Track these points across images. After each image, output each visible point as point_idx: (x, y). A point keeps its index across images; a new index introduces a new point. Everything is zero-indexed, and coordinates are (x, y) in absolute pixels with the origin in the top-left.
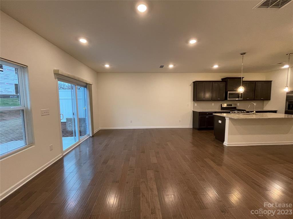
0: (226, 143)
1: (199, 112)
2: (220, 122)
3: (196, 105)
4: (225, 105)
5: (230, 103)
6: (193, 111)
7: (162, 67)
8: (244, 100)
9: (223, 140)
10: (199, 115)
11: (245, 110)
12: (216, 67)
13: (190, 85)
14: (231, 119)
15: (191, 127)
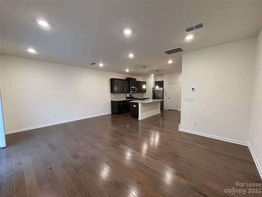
0: (140, 118)
1: (117, 101)
2: (135, 106)
3: (113, 96)
4: (128, 96)
5: (130, 94)
6: (111, 101)
7: (93, 64)
8: (137, 92)
9: (138, 117)
10: (118, 103)
11: (138, 98)
12: (127, 71)
13: (109, 81)
14: (142, 104)
15: (111, 113)
